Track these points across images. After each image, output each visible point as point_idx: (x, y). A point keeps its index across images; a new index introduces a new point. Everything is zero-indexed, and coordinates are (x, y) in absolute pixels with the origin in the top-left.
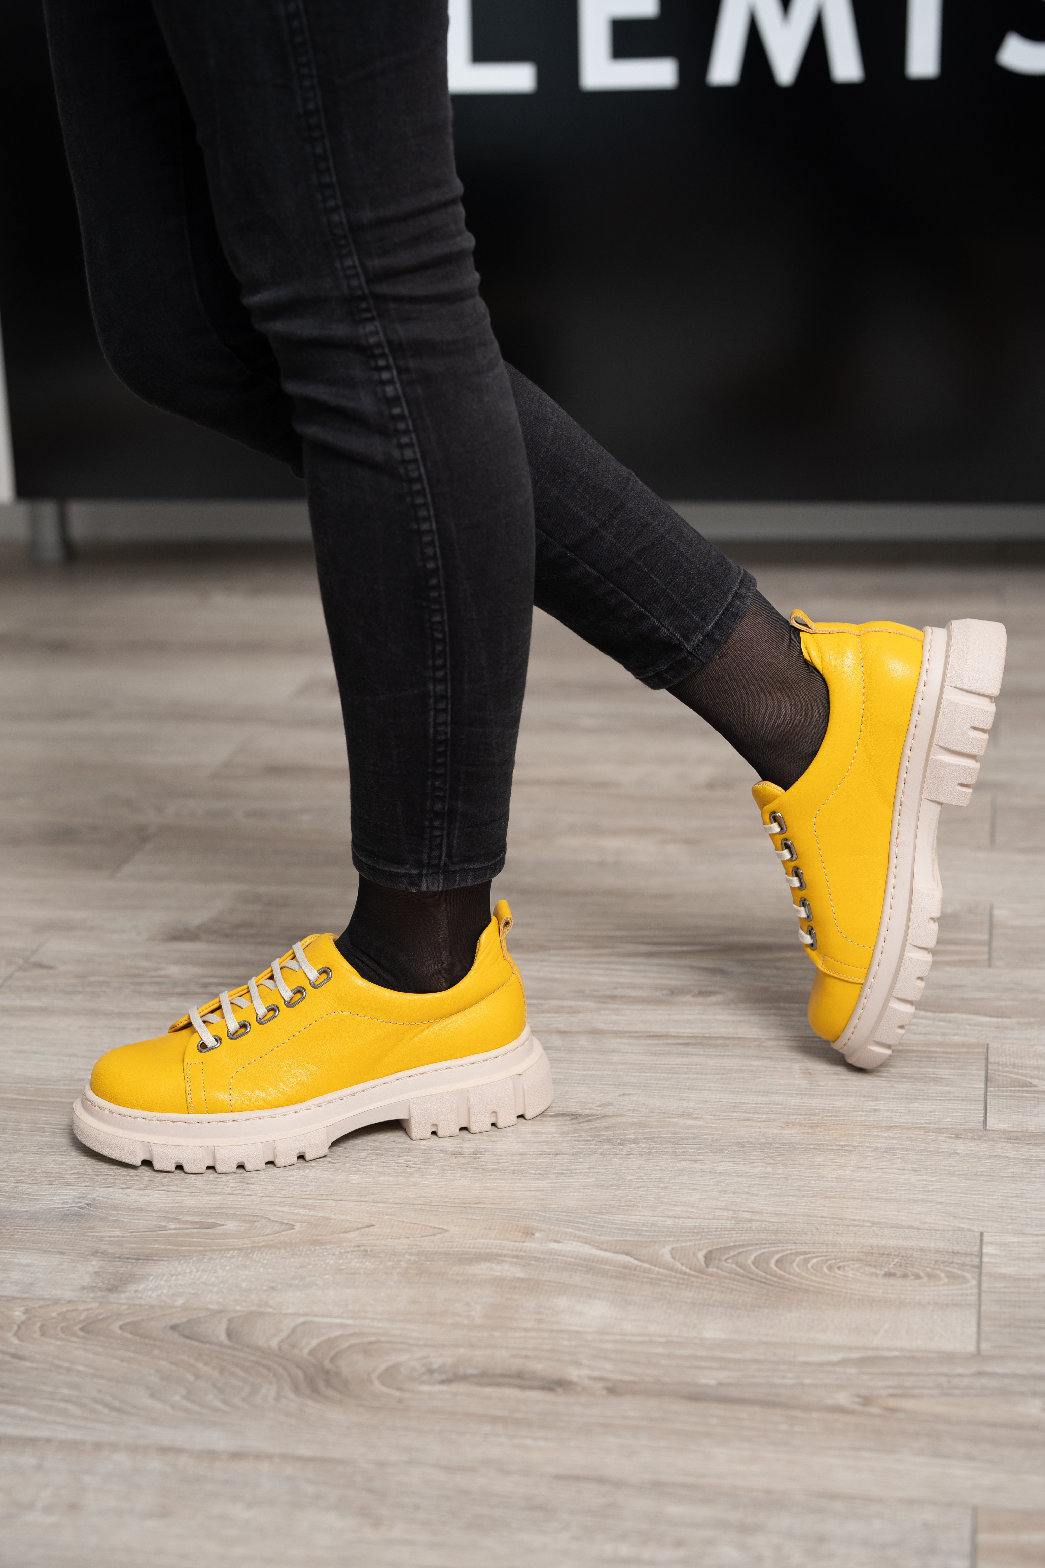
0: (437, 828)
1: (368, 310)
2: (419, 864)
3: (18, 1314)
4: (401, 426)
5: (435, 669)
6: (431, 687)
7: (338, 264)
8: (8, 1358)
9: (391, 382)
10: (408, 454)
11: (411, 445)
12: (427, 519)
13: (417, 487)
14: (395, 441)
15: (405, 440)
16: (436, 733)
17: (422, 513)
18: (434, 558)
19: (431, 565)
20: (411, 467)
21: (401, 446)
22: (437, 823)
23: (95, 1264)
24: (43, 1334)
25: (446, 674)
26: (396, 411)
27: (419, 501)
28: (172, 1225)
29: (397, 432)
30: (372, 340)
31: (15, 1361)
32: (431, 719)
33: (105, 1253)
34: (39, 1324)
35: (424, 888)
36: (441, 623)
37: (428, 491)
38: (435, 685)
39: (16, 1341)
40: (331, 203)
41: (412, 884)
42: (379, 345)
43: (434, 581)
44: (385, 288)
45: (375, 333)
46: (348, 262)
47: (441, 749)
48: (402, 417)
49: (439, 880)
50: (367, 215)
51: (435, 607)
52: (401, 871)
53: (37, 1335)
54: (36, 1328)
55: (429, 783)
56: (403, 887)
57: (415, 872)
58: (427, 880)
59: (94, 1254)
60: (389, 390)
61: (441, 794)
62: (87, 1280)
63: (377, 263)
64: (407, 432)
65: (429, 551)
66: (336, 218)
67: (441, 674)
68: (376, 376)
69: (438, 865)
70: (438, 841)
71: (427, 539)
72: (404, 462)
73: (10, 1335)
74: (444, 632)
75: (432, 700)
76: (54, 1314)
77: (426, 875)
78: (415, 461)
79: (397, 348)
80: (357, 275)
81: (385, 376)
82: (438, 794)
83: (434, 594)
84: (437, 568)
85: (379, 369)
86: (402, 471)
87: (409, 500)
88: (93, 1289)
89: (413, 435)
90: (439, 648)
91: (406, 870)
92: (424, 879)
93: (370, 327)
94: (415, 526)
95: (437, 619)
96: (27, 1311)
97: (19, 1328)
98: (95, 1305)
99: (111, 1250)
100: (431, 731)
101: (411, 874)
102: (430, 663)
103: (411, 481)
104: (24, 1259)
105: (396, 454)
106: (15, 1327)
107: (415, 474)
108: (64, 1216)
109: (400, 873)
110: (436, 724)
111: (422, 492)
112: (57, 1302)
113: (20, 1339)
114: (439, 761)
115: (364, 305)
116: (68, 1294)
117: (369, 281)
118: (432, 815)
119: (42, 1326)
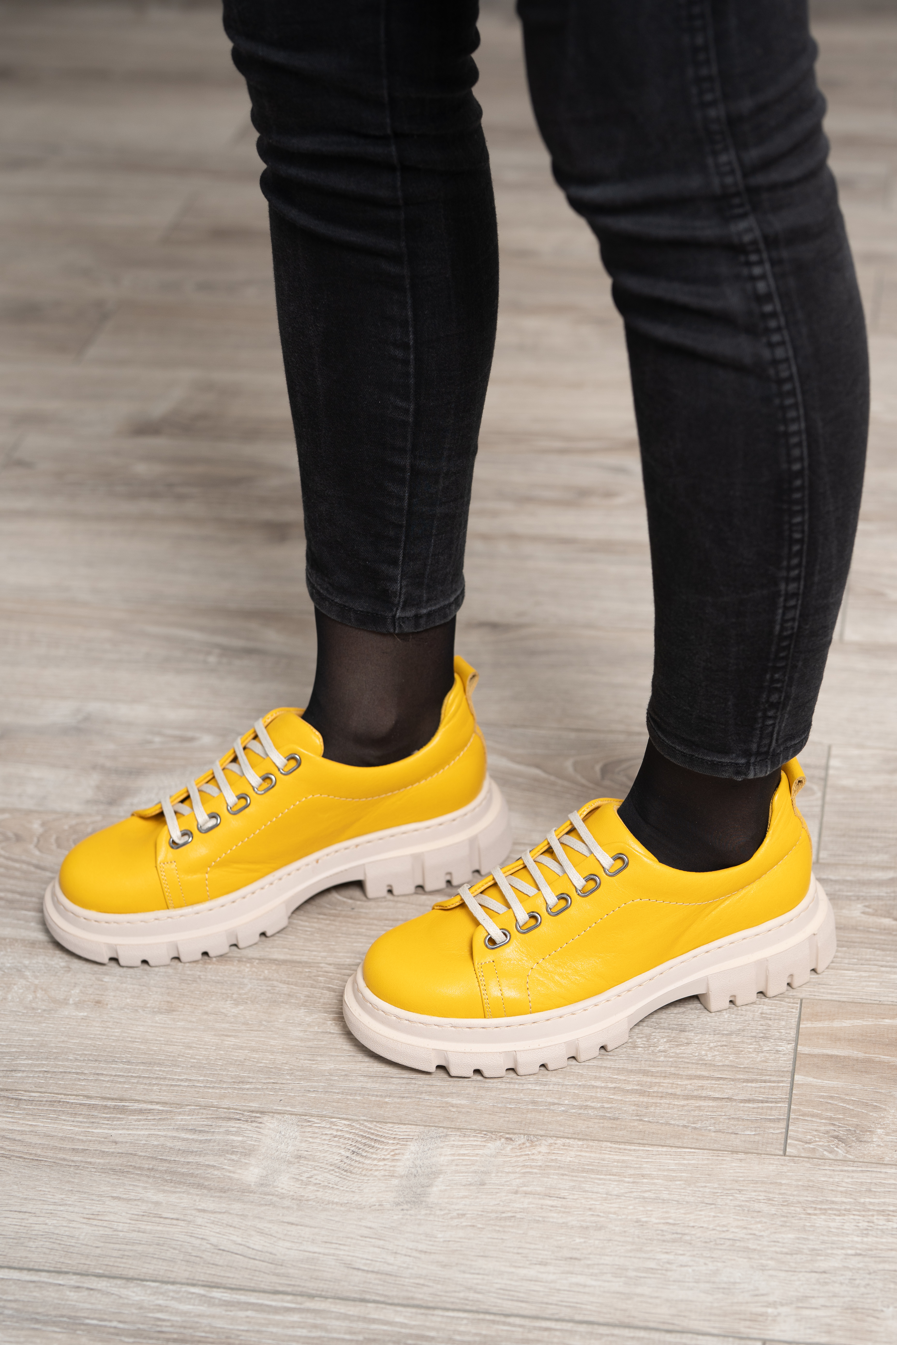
0: (770, 717)
1: (741, 205)
2: (747, 753)
3: (36, 826)
4: (773, 324)
5: (789, 568)
6: (783, 586)
7: (710, 161)
8: (32, 869)
9: (763, 277)
10: (780, 353)
11: (783, 343)
12: (796, 420)
13: (787, 387)
14: (764, 340)
15: (776, 338)
16: (783, 629)
17: (792, 414)
18: (801, 459)
19: (796, 467)
20: (783, 366)
21: (771, 345)
22: (770, 713)
23: (95, 778)
24: (59, 846)
25: (800, 572)
26: (768, 308)
27: (789, 401)
28: (157, 739)
29: (768, 331)
30: (747, 238)
31: (38, 871)
32: (779, 617)
33: (103, 768)
34: (54, 837)
35: (751, 776)
36: (802, 524)
37: (798, 391)
38: (787, 584)
39: (37, 853)
40: (708, 97)
41: (738, 773)
42: (754, 242)
43: (798, 483)
44: (760, 179)
45: (750, 230)
46: (723, 158)
47: (785, 644)
48: (774, 315)
49: (767, 766)
50: (746, 104)
51: (797, 508)
52: (726, 760)
53: (54, 847)
54: (53, 840)
55: (768, 676)
56: (726, 775)
57: (743, 761)
58: (754, 769)
59: (94, 767)
60: (761, 287)
61: (779, 685)
62: (90, 794)
63: (754, 154)
64: (779, 329)
65: (796, 452)
66: (712, 113)
67: (795, 573)
68: (745, 271)
69: (767, 753)
70: (770, 729)
71: (794, 440)
72: (775, 362)
73: (31, 847)
74: (803, 532)
75: (782, 599)
76: (66, 827)
77: (754, 764)
78: (787, 360)
79: (771, 242)
80: (732, 172)
81: (757, 271)
82: (775, 685)
83: (797, 496)
84: (802, 470)
85: (749, 264)
86: (771, 372)
87: (777, 401)
88: (96, 802)
89: (785, 333)
90: (796, 548)
91: (732, 759)
92: (752, 768)
93: (742, 225)
94: (782, 428)
95: (798, 519)
96: (43, 824)
97: (39, 841)
98: (98, 818)
99: (108, 763)
100: (778, 628)
101: (739, 764)
102: (785, 563)
103: (780, 382)
104: (36, 773)
105: (766, 354)
106: (35, 840)
107: (784, 374)
108: (65, 731)
109: (724, 763)
110: (784, 621)
111: (792, 393)
112: (67, 814)
113: (40, 851)
114: (782, 655)
115: (736, 201)
116: (76, 807)
117: (745, 175)
118: (767, 706)
119: (57, 839)
